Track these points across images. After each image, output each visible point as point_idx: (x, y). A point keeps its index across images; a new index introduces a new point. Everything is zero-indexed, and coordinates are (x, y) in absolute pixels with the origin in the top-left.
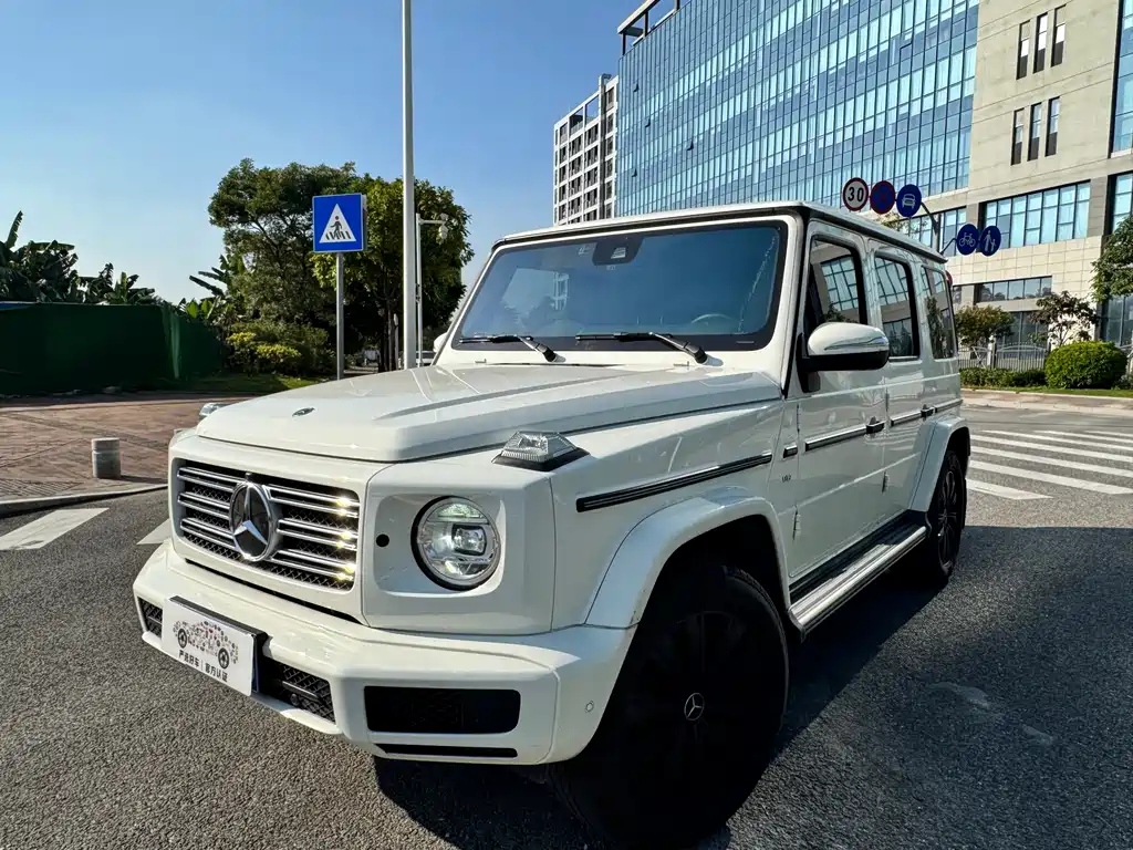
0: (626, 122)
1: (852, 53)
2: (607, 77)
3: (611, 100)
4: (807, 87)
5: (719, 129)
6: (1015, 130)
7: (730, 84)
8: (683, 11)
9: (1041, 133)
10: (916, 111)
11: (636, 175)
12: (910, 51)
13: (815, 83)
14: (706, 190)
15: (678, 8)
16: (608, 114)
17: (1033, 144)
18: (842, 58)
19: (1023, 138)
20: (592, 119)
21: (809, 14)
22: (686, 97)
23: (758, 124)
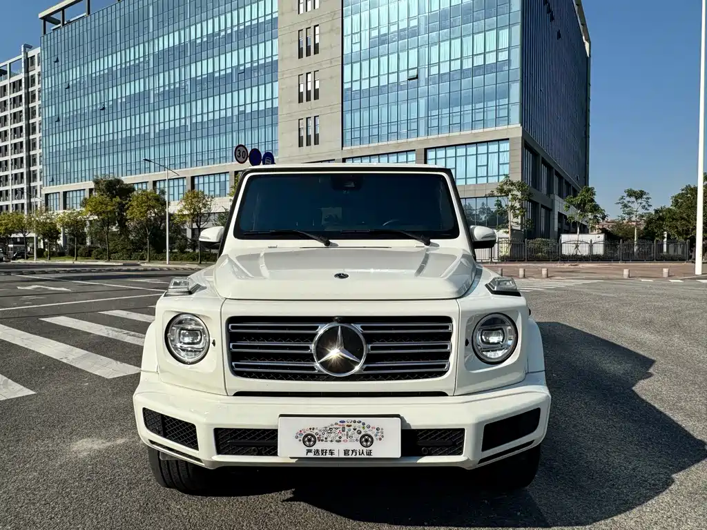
0: (48, 82)
1: (210, 70)
2: (28, 47)
3: (33, 64)
4: (183, 85)
5: (124, 100)
6: (299, 129)
7: (131, 72)
8: (93, 16)
9: (311, 132)
10: (248, 111)
11: (58, 120)
12: (245, 76)
13: (188, 83)
14: (115, 138)
15: (89, 13)
16: (31, 74)
17: (308, 137)
18: (205, 72)
19: (303, 134)
20: (17, 74)
21: (183, 41)
22: (98, 74)
23: (152, 101)
